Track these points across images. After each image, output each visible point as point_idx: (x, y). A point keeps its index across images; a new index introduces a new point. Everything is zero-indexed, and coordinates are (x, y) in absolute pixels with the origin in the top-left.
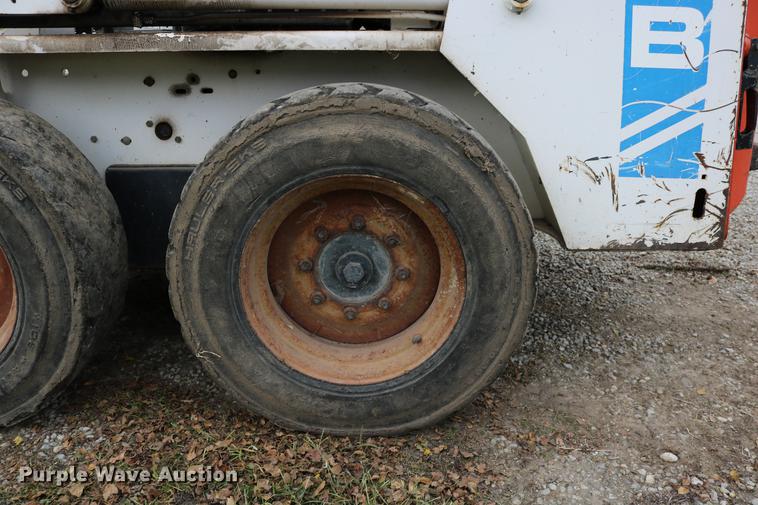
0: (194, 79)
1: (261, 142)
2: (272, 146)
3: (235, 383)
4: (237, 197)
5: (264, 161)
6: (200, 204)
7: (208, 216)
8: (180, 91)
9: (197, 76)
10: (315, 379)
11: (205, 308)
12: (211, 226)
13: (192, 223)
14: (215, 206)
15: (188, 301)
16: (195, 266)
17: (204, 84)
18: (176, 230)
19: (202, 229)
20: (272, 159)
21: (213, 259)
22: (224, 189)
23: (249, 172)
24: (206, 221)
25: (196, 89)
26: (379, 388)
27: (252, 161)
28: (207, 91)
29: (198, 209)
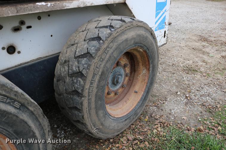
0: (22, 23)
1: (111, 44)
2: (114, 45)
3: (102, 133)
4: (107, 67)
5: (114, 51)
6: (94, 75)
7: (97, 78)
8: (16, 29)
9: (24, 21)
10: (121, 117)
11: (97, 113)
12: (99, 81)
13: (91, 83)
14: (100, 73)
15: (90, 114)
16: (93, 99)
17: (27, 24)
18: (85, 89)
19: (95, 85)
20: (116, 49)
21: (100, 94)
22: (102, 66)
23: (110, 56)
24: (97, 80)
25: (24, 27)
27: (110, 52)
28: (29, 27)
29: (93, 77)
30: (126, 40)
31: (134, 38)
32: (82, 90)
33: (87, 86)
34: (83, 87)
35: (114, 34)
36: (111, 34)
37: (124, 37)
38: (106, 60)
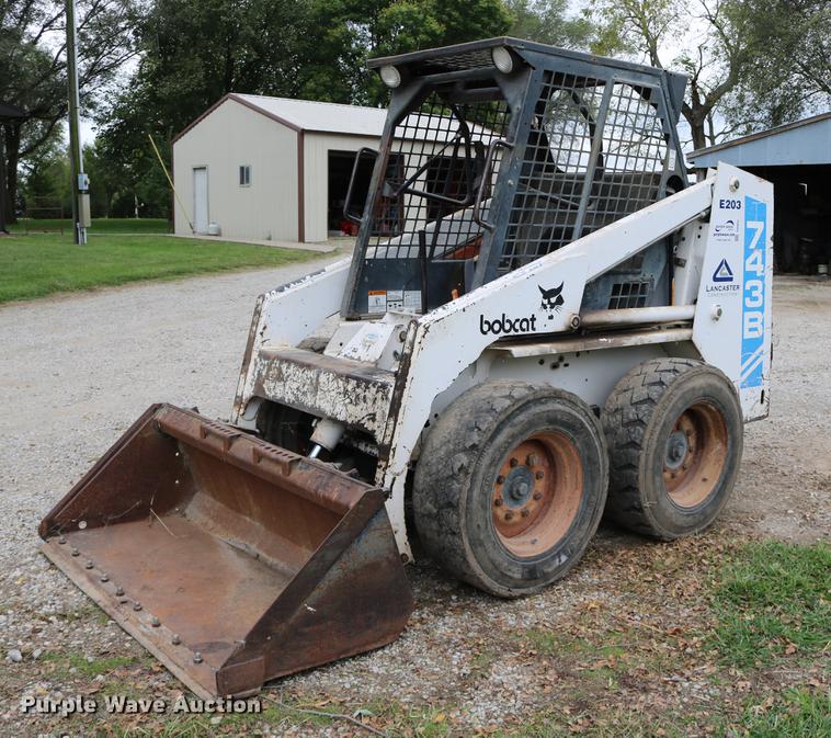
0: (562, 360)
1: (676, 391)
2: (679, 393)
4: (669, 418)
5: (678, 400)
6: (656, 424)
7: (658, 428)
8: (555, 367)
9: (564, 359)
11: (653, 478)
12: (660, 434)
13: (652, 435)
14: (662, 424)
16: (651, 456)
17: (565, 362)
18: (644, 439)
19: (655, 437)
20: (681, 398)
22: (664, 415)
23: (674, 406)
24: (657, 432)
25: (562, 364)
26: (701, 505)
27: (673, 401)
28: (566, 365)
29: (654, 427)
30: (693, 389)
31: (704, 388)
32: (641, 441)
33: (647, 437)
34: (643, 437)
35: (680, 380)
36: (675, 379)
37: (690, 385)
38: (669, 408)
